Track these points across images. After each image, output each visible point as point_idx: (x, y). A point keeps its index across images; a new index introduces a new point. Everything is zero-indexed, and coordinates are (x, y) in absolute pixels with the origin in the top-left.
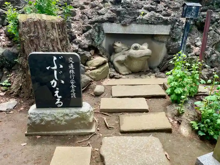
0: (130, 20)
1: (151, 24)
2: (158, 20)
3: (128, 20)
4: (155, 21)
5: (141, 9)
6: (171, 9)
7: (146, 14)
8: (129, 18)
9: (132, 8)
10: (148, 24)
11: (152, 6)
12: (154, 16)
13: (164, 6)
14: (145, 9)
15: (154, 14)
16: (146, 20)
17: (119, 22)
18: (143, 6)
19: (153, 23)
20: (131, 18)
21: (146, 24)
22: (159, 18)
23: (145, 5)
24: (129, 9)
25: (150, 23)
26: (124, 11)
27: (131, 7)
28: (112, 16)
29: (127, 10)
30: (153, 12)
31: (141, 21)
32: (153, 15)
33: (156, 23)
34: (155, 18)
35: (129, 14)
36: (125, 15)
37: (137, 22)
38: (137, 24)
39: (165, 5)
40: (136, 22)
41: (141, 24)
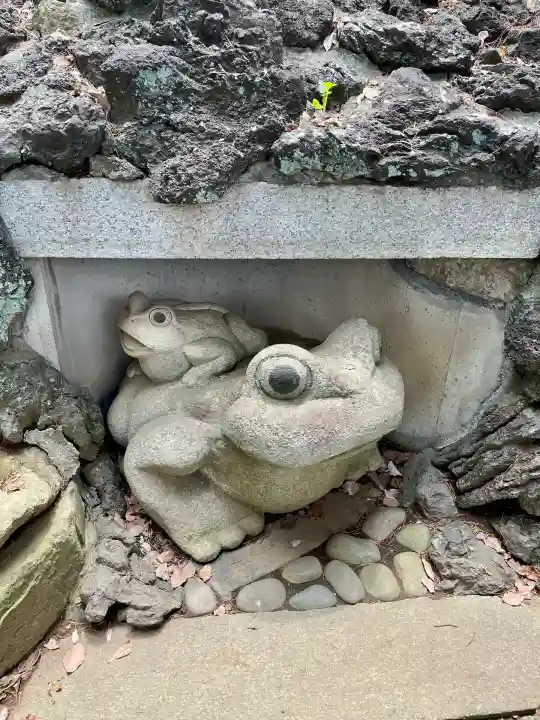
0: (227, 153)
1: (402, 181)
2: (455, 146)
3: (205, 153)
4: (435, 157)
5: (314, 45)
6: (511, 42)
7: (357, 89)
8: (214, 136)
9: (242, 40)
10: (374, 181)
11: (400, 26)
12: (423, 117)
13: (464, 22)
14: (350, 45)
15: (420, 92)
16: (359, 153)
17: (129, 169)
18: (327, 28)
19: (414, 178)
20: (229, 140)
21: (359, 181)
22: (463, 133)
23: (346, 17)
24: (212, 51)
25: (393, 172)
26: (164, 74)
27: (233, 36)
28: (62, 116)
29: (195, 59)
30: (411, 74)
31: (316, 161)
32: (415, 104)
33: (438, 173)
34: (431, 131)
35: (218, 98)
36: (177, 109)
37: (287, 167)
38: (289, 181)
39: (468, 15)
40: (278, 165)
41: (322, 185)
